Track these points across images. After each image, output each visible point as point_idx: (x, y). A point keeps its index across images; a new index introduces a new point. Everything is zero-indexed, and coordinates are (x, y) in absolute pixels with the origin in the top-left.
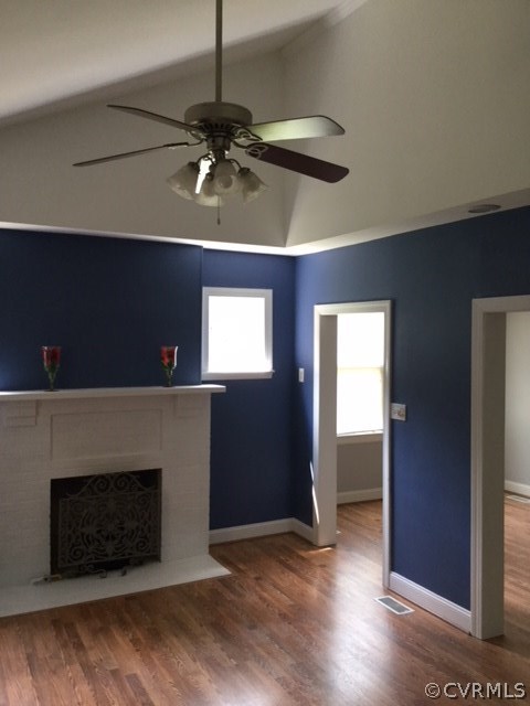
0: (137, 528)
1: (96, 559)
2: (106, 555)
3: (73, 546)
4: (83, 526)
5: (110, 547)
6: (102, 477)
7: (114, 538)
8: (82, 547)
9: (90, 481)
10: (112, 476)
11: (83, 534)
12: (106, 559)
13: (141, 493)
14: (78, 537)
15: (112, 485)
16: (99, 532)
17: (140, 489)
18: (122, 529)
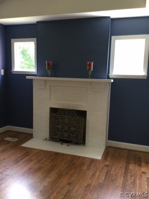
0: (75, 130)
1: (61, 137)
2: (64, 137)
3: (54, 131)
4: (57, 125)
5: (66, 135)
6: (63, 109)
7: (67, 132)
8: (57, 132)
9: (60, 110)
10: (67, 110)
11: (57, 128)
12: (64, 138)
13: (76, 118)
14: (55, 128)
15: (67, 113)
16: (62, 128)
17: (76, 117)
18: (70, 129)
